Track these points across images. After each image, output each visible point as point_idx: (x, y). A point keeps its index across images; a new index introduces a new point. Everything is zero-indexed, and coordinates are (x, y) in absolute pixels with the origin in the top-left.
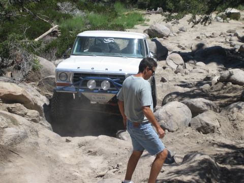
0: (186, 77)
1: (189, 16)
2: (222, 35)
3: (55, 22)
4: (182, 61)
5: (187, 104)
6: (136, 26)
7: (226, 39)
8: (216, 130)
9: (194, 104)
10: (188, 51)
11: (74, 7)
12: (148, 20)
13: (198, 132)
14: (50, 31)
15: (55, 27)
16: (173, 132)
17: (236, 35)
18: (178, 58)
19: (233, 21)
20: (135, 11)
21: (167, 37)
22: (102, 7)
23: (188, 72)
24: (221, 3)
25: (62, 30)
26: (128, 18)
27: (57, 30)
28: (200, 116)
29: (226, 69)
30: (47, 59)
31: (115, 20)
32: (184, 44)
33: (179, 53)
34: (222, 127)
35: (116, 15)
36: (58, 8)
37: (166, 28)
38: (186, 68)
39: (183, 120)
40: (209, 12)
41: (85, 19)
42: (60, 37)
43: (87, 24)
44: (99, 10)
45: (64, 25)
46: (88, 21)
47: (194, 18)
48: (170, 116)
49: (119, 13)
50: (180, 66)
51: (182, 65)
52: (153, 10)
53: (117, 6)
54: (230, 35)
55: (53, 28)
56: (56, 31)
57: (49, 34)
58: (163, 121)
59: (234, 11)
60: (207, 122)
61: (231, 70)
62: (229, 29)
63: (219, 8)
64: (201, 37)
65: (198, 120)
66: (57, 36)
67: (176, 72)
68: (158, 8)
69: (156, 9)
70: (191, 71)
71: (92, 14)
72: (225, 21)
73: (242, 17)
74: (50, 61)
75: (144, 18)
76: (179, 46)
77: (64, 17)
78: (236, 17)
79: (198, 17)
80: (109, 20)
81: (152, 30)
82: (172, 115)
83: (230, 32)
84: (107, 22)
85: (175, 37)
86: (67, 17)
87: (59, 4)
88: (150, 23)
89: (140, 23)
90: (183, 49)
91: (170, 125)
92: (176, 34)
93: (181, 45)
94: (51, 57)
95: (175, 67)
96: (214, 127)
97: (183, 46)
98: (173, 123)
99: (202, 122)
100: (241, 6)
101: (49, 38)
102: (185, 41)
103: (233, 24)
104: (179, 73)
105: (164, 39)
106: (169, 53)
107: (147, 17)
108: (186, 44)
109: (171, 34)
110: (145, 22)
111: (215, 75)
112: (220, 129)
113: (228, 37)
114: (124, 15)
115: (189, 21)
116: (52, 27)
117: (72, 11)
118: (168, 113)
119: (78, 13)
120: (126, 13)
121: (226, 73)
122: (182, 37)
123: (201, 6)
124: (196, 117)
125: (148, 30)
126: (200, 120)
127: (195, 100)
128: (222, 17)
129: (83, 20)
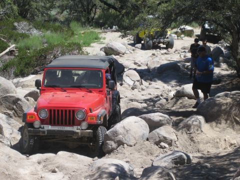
0: (143, 92)
2: (177, 52)
3: (12, 41)
4: (138, 78)
5: (145, 119)
6: (92, 45)
7: (180, 56)
8: (173, 143)
9: (152, 118)
10: (144, 67)
11: (31, 26)
12: (104, 39)
13: (156, 146)
14: (7, 50)
15: (12, 46)
16: (131, 146)
18: (134, 75)
19: (186, 38)
20: (91, 30)
21: (124, 54)
22: (59, 26)
23: (144, 88)
24: (175, 20)
25: (20, 49)
26: (85, 37)
27: (14, 49)
28: (157, 130)
30: (6, 78)
31: (72, 38)
32: (140, 61)
33: (135, 69)
34: (180, 140)
35: (73, 34)
36: (15, 28)
37: (122, 45)
38: (142, 84)
39: (141, 134)
41: (42, 38)
42: (18, 56)
43: (44, 43)
44: (56, 30)
45: (22, 44)
46: (45, 41)
48: (127, 131)
49: (75, 32)
50: (136, 82)
51: (138, 81)
52: (109, 28)
53: (73, 25)
54: (185, 52)
55: (11, 47)
56: (13, 51)
57: (7, 54)
58: (121, 136)
59: (188, 28)
60: (165, 136)
61: (183, 86)
62: (183, 46)
64: (156, 54)
65: (156, 134)
66: (15, 56)
67: (133, 89)
68: (114, 27)
69: (111, 28)
70: (147, 87)
71: (48, 33)
72: (179, 38)
73: (195, 34)
74: (8, 79)
75: (100, 36)
76: (135, 63)
77: (21, 37)
78: (189, 34)
80: (66, 39)
81: (109, 48)
82: (130, 130)
83: (184, 49)
84: (64, 41)
85: (131, 54)
86: (24, 36)
87: (16, 24)
88: (106, 41)
89: (97, 42)
90: (139, 66)
91: (128, 140)
92: (132, 52)
93: (137, 62)
94: (10, 76)
95: (131, 83)
96: (171, 140)
97: (140, 63)
98: (131, 137)
99: (160, 136)
100: (194, 23)
101: (7, 57)
102: (141, 58)
104: (135, 90)
105: (121, 56)
106: (125, 70)
107: (103, 35)
108: (142, 61)
109: (127, 52)
110: (102, 40)
111: (171, 91)
112: (177, 143)
113: (183, 53)
114: (80, 33)
116: (9, 46)
117: (29, 30)
118: (126, 128)
119: (35, 32)
120: (82, 32)
121: (180, 89)
122: (138, 54)
124: (154, 131)
125: (105, 48)
126: (158, 134)
127: (153, 114)
128: (176, 33)
129: (40, 39)
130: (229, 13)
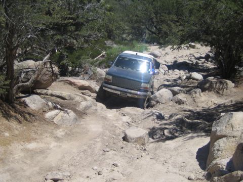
0: (169, 77)
1: (170, 46)
2: (187, 56)
3: (104, 50)
4: (167, 69)
5: (170, 90)
7: (188, 58)
9: (174, 90)
10: (170, 64)
11: (113, 43)
12: (150, 49)
13: (176, 104)
16: (163, 104)
17: (194, 56)
18: (165, 68)
19: (192, 49)
20: (143, 45)
21: (160, 57)
22: (127, 43)
23: (170, 74)
24: (187, 40)
25: (107, 54)
28: (177, 96)
29: (189, 73)
33: (165, 65)
34: (188, 101)
36: (105, 44)
37: (159, 53)
38: (169, 72)
39: (168, 98)
40: (181, 44)
44: (125, 45)
45: (108, 52)
47: (173, 47)
48: (161, 96)
49: (135, 46)
51: (167, 71)
52: (152, 44)
53: (134, 42)
55: (103, 53)
56: (104, 55)
57: (101, 56)
58: (158, 99)
59: (193, 44)
60: (181, 99)
61: (191, 73)
62: (190, 53)
63: (185, 42)
64: (176, 57)
65: (176, 98)
66: (105, 58)
67: (164, 75)
69: (154, 44)
70: (172, 74)
72: (188, 49)
73: (196, 47)
74: (102, 69)
75: (148, 48)
76: (166, 62)
77: (108, 48)
78: (193, 47)
79: (175, 47)
81: (152, 54)
82: (163, 95)
83: (191, 55)
86: (110, 48)
87: (106, 42)
89: (146, 51)
90: (168, 63)
91: (162, 100)
92: (164, 56)
95: (164, 72)
96: (184, 101)
99: (178, 99)
100: (196, 42)
101: (101, 58)
102: (169, 59)
103: (192, 51)
104: (166, 75)
105: (158, 58)
106: (161, 65)
108: (169, 61)
110: (148, 50)
111: (184, 76)
112: (186, 102)
113: (190, 57)
114: (137, 46)
115: (171, 48)
117: (112, 45)
118: (161, 94)
119: (115, 46)
120: (139, 46)
121: (188, 75)
122: (167, 57)
123: (177, 41)
124: (175, 96)
128: (187, 46)
129: (118, 49)
130: (215, 36)
